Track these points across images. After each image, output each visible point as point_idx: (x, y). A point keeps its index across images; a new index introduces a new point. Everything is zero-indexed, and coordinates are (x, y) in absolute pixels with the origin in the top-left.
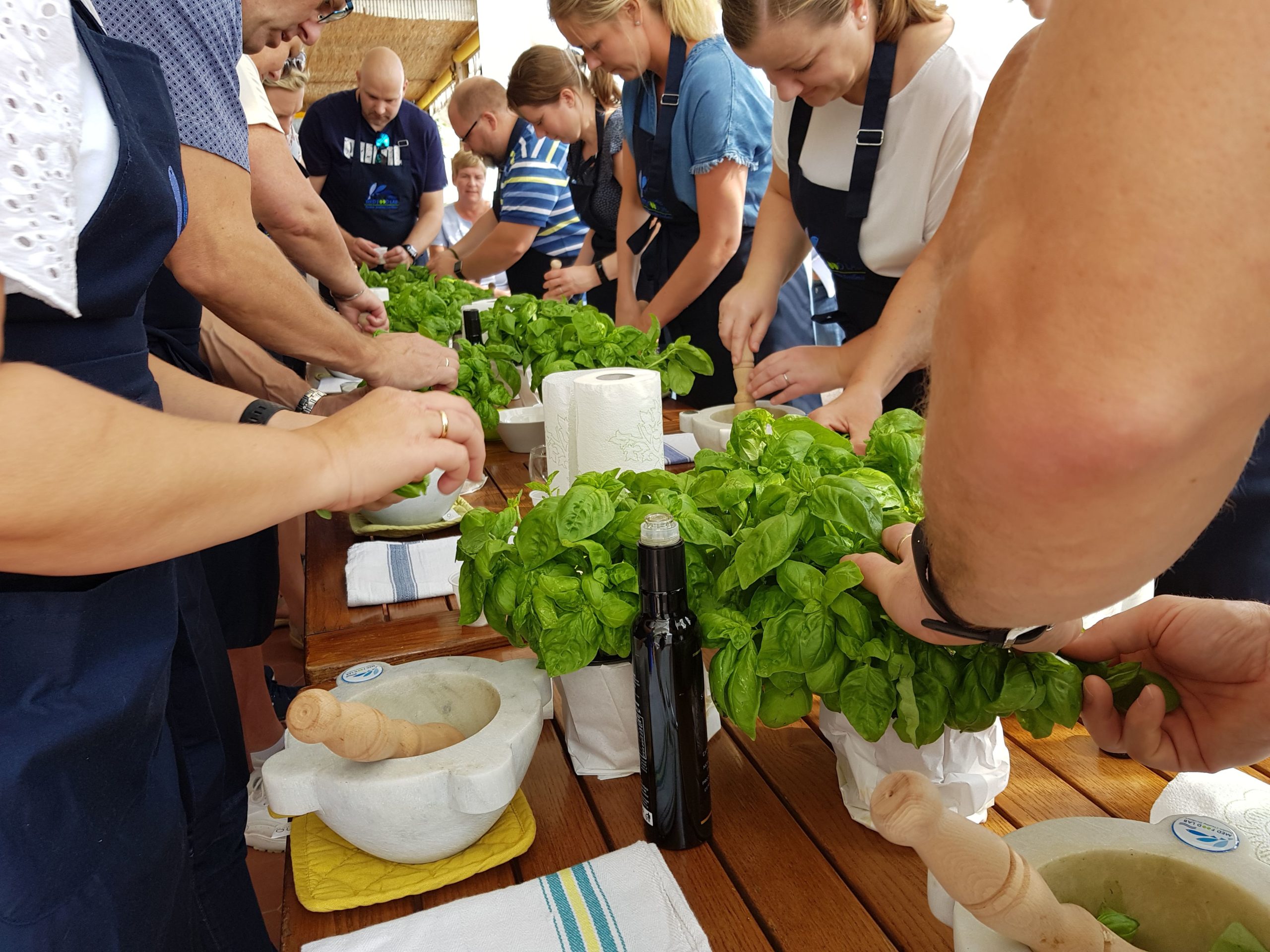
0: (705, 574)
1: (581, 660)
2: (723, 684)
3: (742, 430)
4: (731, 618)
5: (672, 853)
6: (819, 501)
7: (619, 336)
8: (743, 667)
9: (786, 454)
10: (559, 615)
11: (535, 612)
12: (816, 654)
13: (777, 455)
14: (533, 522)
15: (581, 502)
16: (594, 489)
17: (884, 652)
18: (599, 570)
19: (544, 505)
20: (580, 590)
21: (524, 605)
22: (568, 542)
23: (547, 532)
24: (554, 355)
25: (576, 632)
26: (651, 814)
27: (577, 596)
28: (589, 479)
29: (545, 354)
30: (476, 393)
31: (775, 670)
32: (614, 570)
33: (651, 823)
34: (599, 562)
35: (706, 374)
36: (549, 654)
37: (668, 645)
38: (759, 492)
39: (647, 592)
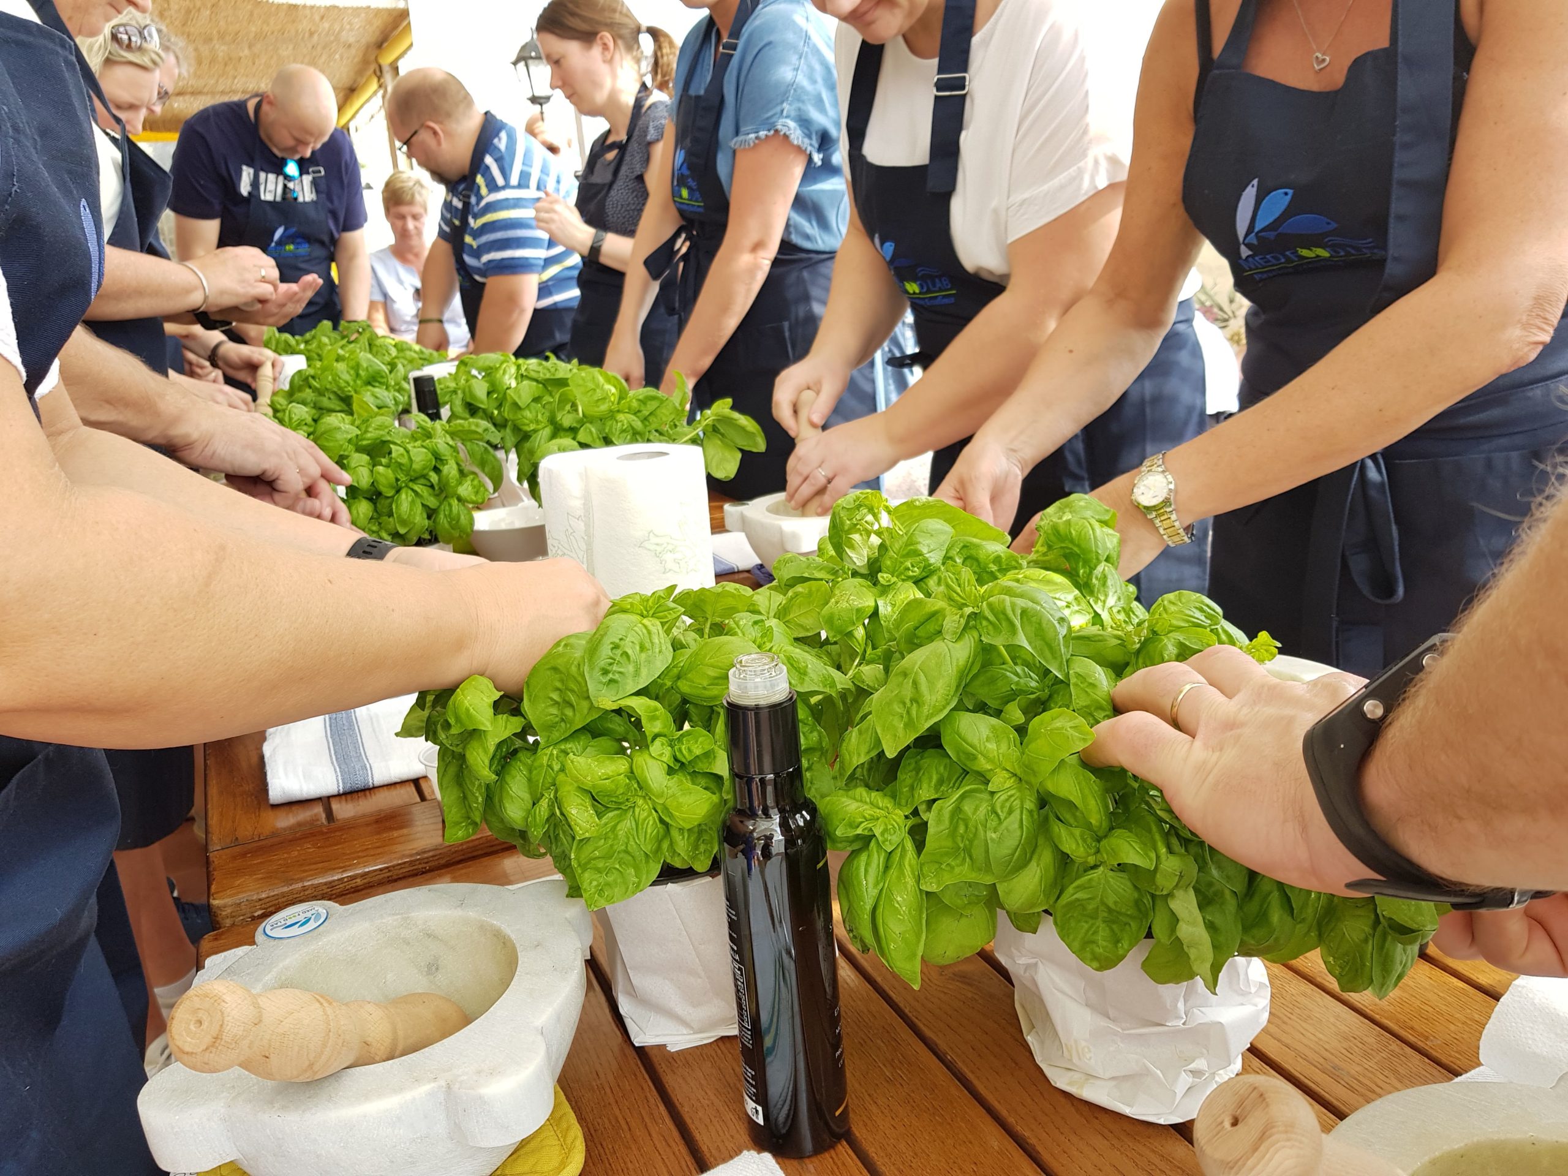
0: (815, 734)
1: (636, 880)
2: (868, 907)
3: (848, 522)
4: (871, 803)
5: (795, 1163)
6: (991, 618)
7: (635, 404)
8: (899, 878)
9: (918, 553)
10: (599, 815)
11: (562, 814)
12: (1013, 855)
13: (903, 556)
14: (549, 673)
15: (621, 639)
16: (639, 617)
17: (1147, 854)
18: (658, 742)
19: (566, 645)
20: (631, 774)
21: (544, 803)
22: (607, 701)
23: (573, 686)
24: (547, 431)
25: (628, 838)
26: (760, 1109)
27: (627, 785)
28: (632, 604)
29: (535, 431)
30: (440, 488)
31: (948, 880)
32: (680, 739)
33: (761, 1121)
34: (656, 730)
35: (755, 450)
36: (586, 875)
37: (777, 854)
38: (885, 610)
39: (741, 775)
